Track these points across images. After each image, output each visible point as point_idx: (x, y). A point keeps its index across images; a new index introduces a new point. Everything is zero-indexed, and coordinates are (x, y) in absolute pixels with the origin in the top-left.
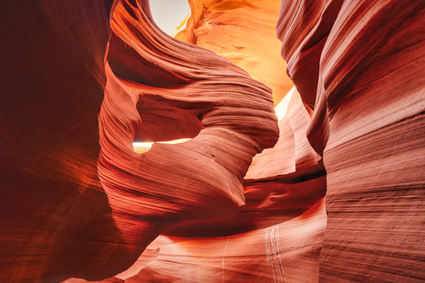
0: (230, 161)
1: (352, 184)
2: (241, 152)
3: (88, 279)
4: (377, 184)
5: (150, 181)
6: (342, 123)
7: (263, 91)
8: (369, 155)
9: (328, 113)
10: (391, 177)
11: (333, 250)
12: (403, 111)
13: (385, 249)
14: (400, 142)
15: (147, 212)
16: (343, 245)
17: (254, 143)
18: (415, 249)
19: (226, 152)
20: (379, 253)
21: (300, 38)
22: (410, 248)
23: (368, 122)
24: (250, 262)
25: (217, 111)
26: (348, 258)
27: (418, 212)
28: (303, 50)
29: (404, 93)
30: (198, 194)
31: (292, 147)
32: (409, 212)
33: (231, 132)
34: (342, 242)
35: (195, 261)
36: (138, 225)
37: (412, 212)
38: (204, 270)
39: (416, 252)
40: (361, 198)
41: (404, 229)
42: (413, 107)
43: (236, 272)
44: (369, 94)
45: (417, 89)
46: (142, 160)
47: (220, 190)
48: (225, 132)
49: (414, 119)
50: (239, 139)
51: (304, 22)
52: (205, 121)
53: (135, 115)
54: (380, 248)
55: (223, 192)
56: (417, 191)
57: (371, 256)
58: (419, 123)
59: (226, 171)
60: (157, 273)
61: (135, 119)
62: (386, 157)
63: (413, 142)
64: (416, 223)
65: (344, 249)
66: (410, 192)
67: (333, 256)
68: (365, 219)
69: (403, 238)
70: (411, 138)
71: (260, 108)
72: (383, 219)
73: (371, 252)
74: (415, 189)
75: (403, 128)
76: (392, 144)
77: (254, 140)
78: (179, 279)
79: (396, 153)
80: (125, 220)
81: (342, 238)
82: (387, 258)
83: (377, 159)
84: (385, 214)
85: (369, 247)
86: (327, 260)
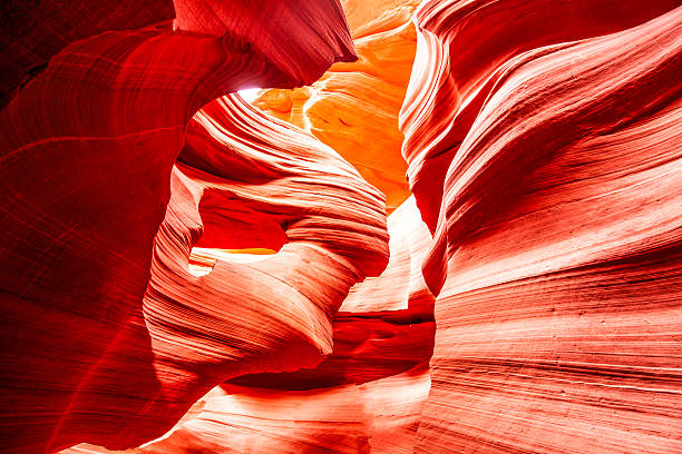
0: (318, 291)
1: (462, 349)
2: (335, 280)
3: (110, 448)
4: (489, 354)
5: (207, 315)
6: (462, 266)
7: (374, 199)
8: (485, 315)
9: (448, 249)
10: (505, 348)
11: (431, 431)
12: (527, 268)
13: (488, 437)
14: (519, 305)
15: (197, 358)
16: (443, 425)
17: (353, 269)
18: (518, 441)
19: (314, 279)
20: (481, 441)
21: (427, 137)
22: (513, 440)
23: (489, 272)
24: (331, 431)
25: (308, 221)
26: (447, 443)
27: (528, 395)
28: (428, 157)
29: (532, 245)
30: (270, 336)
31: (406, 274)
32: (517, 394)
33: (325, 251)
34: (442, 422)
35: (254, 424)
36: (184, 376)
37: (521, 394)
38: (265, 439)
39: (519, 445)
40: (471, 369)
41: (510, 415)
42: (538, 265)
43: (311, 444)
44: (495, 236)
45: (546, 243)
46: (199, 285)
47: (300, 332)
48: (316, 251)
49: (537, 280)
50: (334, 262)
51: (433, 118)
52: (290, 232)
53: (196, 222)
54: (482, 435)
55: (303, 334)
56: (530, 370)
57: (473, 443)
58: (543, 287)
59: (312, 306)
60: (197, 439)
61: (196, 227)
62: (503, 321)
63: (533, 309)
64: (523, 409)
65: (444, 430)
66: (522, 369)
67: (430, 439)
68: (470, 396)
69: (508, 425)
70: (531, 304)
71: (366, 222)
72: (491, 400)
73: (473, 439)
74: (527, 367)
75: (526, 289)
76: (513, 306)
77: (353, 264)
78: (228, 449)
79: (514, 318)
80: (168, 369)
81: (442, 417)
82: (489, 448)
83: (493, 322)
84: (493, 392)
85: (471, 433)
86: (422, 443)
